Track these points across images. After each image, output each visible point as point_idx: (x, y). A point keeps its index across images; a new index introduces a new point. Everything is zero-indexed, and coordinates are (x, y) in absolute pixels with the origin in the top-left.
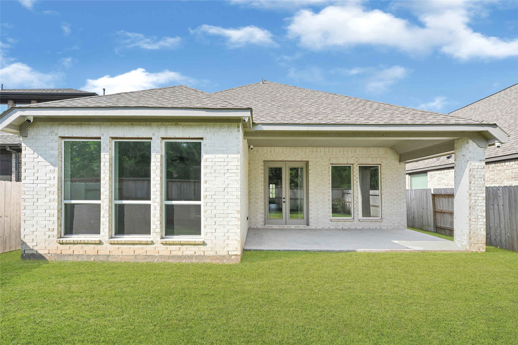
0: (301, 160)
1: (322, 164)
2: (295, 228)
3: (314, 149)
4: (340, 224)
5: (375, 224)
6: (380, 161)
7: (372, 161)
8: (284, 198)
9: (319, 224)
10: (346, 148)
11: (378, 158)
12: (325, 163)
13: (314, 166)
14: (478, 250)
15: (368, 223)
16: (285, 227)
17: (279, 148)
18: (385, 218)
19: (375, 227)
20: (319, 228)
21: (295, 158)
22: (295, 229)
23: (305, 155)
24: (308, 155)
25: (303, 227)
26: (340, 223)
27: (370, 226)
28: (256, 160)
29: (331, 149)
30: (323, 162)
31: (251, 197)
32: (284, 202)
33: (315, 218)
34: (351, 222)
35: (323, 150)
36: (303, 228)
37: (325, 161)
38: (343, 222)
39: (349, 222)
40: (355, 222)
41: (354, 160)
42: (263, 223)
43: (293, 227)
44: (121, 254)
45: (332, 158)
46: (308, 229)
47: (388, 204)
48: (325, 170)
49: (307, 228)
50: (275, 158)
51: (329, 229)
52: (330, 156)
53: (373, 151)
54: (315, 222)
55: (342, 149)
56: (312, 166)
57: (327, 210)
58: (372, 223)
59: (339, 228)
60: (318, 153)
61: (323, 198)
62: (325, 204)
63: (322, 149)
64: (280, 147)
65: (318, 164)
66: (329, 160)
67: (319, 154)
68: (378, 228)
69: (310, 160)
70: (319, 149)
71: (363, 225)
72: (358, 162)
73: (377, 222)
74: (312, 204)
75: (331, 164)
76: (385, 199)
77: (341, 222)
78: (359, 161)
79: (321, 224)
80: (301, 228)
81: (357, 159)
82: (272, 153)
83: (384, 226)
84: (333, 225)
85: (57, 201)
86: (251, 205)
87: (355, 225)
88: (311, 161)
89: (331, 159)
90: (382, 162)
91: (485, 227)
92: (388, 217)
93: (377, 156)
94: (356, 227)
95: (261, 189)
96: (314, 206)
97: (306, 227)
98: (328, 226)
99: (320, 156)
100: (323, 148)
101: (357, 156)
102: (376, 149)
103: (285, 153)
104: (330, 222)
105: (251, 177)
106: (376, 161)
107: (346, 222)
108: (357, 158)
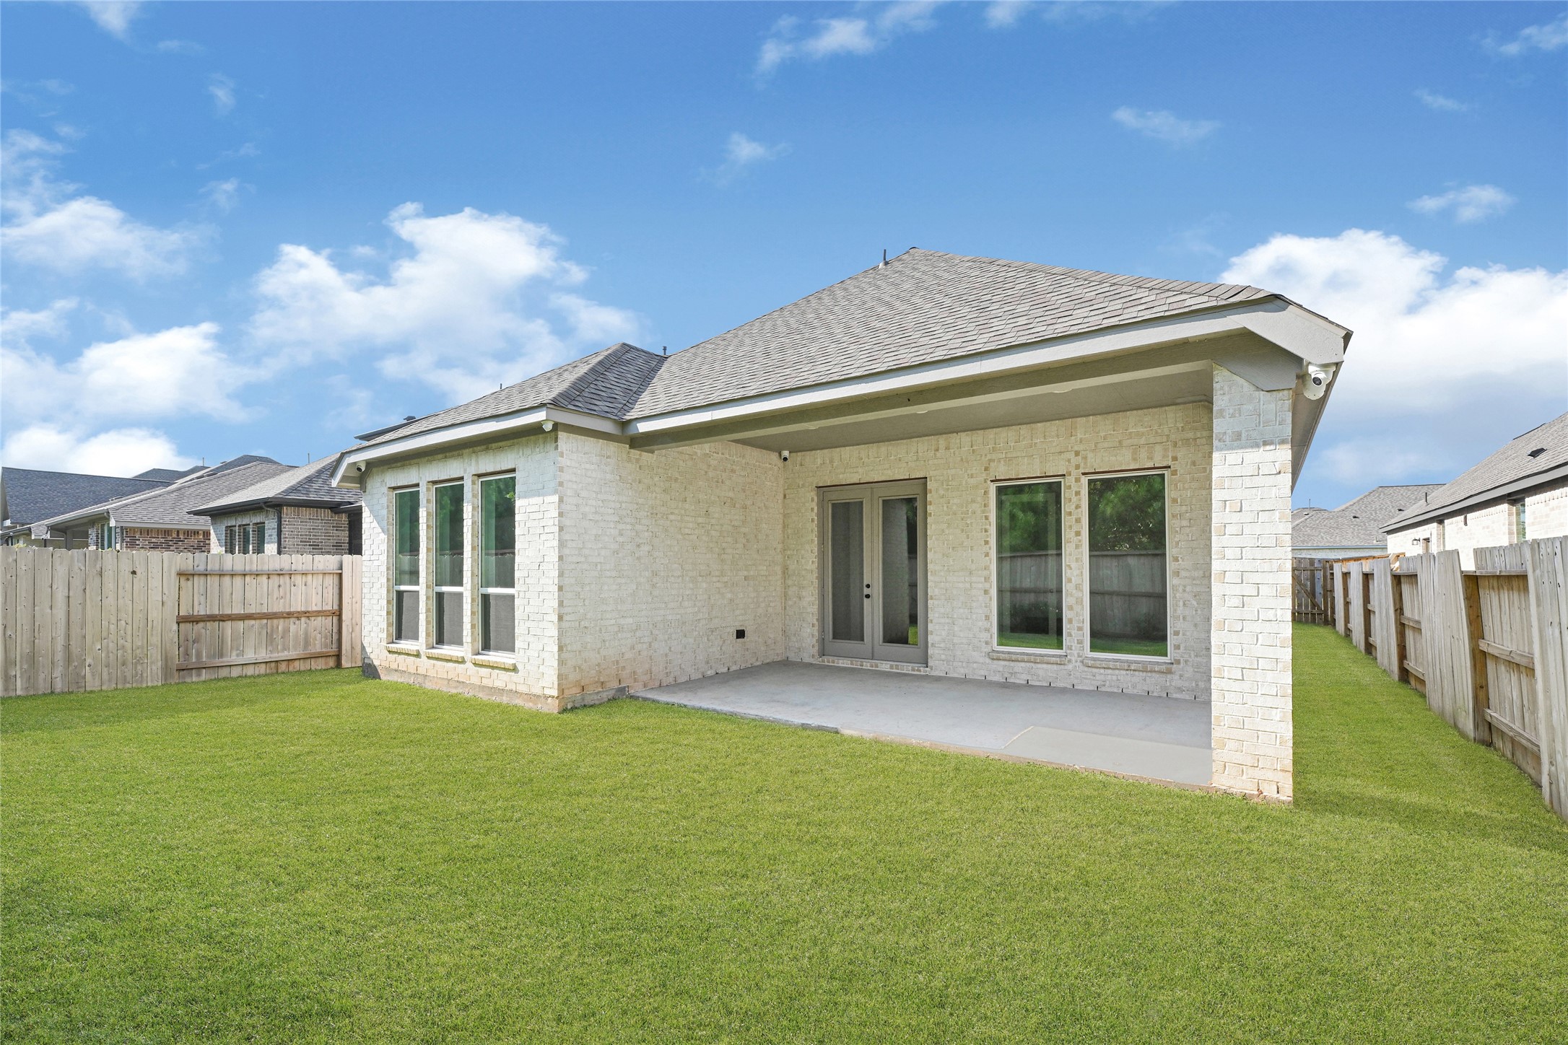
0: (906, 478)
1: (964, 483)
2: (889, 670)
3: (942, 441)
4: (1021, 670)
5: (1145, 680)
6: (1165, 456)
7: (1135, 459)
8: (868, 586)
9: (955, 664)
10: (1039, 424)
11: (1158, 448)
12: (972, 481)
13: (942, 492)
14: (1256, 793)
15: (1117, 672)
16: (864, 663)
17: (851, 447)
18: (1186, 661)
19: (1147, 689)
20: (956, 675)
21: (889, 472)
22: (889, 672)
23: (917, 460)
24: (925, 461)
25: (910, 668)
26: (1019, 667)
27: (1125, 686)
28: (799, 486)
29: (991, 434)
30: (966, 477)
31: (789, 582)
32: (868, 596)
33: (942, 645)
34: (1055, 666)
35: (968, 439)
36: (910, 672)
37: (974, 472)
38: (1028, 664)
39: (1049, 666)
40: (1070, 667)
41: (1069, 461)
42: (815, 650)
43: (885, 666)
44: (435, 676)
45: (994, 461)
46: (923, 676)
47: (1199, 612)
48: (973, 501)
49: (922, 673)
50: (841, 476)
51: (985, 684)
52: (989, 457)
53: (1136, 423)
54: (943, 657)
55: (1024, 430)
56: (937, 490)
57: (980, 623)
58: (1133, 676)
59: (1017, 681)
60: (952, 451)
61: (968, 586)
62: (974, 604)
63: (965, 438)
64: (853, 445)
65: (954, 483)
66: (986, 469)
67: (954, 454)
68: (1155, 694)
69: (932, 473)
70: (955, 439)
71: (1098, 677)
72: (1082, 465)
73: (1154, 674)
74: (936, 602)
75: (992, 481)
76: (1184, 591)
77: (1023, 664)
78: (1085, 463)
79: (960, 664)
80: (904, 672)
81: (1080, 457)
82: (835, 464)
83: (1180, 690)
84: (997, 671)
85: (386, 586)
86: (790, 603)
87: (1070, 675)
88: (933, 478)
89: (992, 464)
90: (1175, 459)
91: (1290, 707)
92: (1199, 659)
93: (1152, 440)
94: (1075, 682)
95: (811, 562)
96: (942, 610)
97: (920, 671)
98: (983, 673)
99: (959, 459)
100: (967, 435)
101: (1076, 448)
102: (1148, 417)
103: (867, 459)
104: (988, 661)
105: (789, 531)
106: (1151, 458)
107: (1039, 666)
108: (1077, 454)
